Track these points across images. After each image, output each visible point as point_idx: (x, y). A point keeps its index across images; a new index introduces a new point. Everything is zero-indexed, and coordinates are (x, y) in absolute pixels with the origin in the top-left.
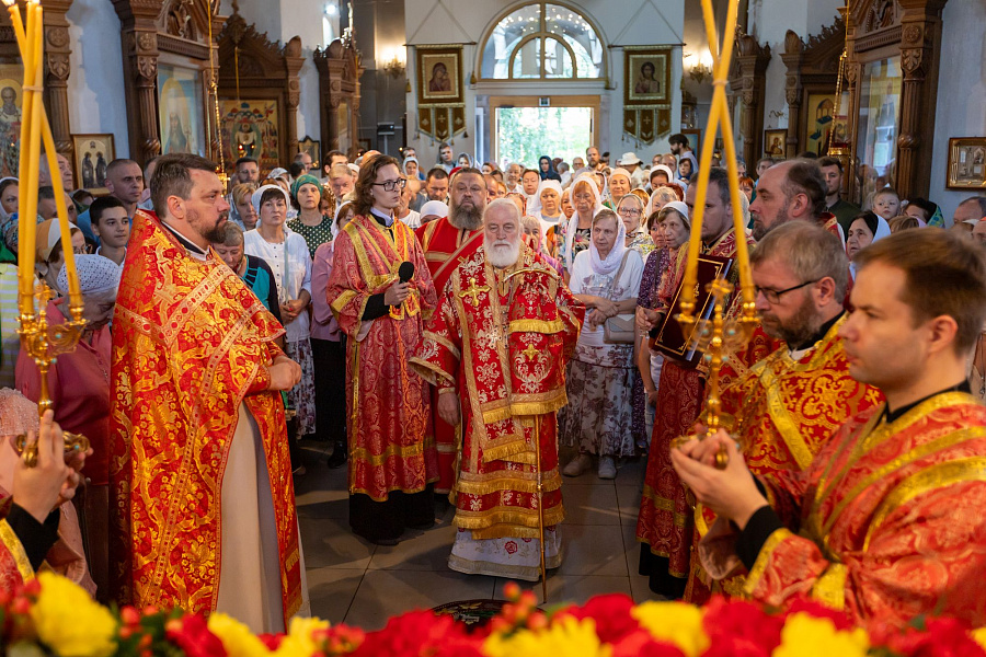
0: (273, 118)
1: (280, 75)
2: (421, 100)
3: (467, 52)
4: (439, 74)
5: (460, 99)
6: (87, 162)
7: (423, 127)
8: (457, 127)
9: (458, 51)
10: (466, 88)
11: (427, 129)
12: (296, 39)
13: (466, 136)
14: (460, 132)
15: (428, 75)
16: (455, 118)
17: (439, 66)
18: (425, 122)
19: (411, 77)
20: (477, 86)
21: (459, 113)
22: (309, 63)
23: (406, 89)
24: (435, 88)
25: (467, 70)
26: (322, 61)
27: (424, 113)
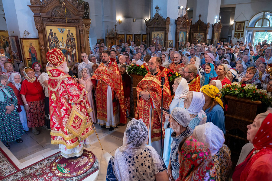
0: (203, 36)
1: (205, 29)
2: (235, 31)
3: (246, 23)
4: (240, 27)
5: (243, 31)
6: (169, 43)
7: (235, 36)
8: (241, 37)
9: (244, 22)
10: (245, 29)
11: (236, 37)
12: (209, 23)
13: (243, 38)
14: (242, 37)
15: (237, 27)
16: (241, 35)
17: (240, 25)
18: (235, 35)
19: (234, 27)
20: (247, 29)
21: (242, 34)
22: (211, 27)
23: (233, 29)
24: (238, 29)
25: (245, 26)
26: (213, 26)
27: (235, 34)
